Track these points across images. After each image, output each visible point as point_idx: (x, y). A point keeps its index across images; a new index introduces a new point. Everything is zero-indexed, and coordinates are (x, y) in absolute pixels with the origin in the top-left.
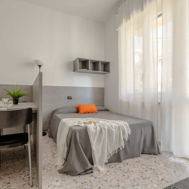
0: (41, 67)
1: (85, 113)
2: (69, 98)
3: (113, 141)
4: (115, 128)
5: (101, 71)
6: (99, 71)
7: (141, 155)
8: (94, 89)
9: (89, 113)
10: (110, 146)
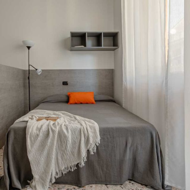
0: (30, 49)
1: (76, 103)
2: (65, 83)
3: (66, 151)
4: (74, 131)
5: (104, 46)
6: (101, 46)
7: (127, 182)
8: (99, 72)
9: (81, 103)
10: (62, 158)
